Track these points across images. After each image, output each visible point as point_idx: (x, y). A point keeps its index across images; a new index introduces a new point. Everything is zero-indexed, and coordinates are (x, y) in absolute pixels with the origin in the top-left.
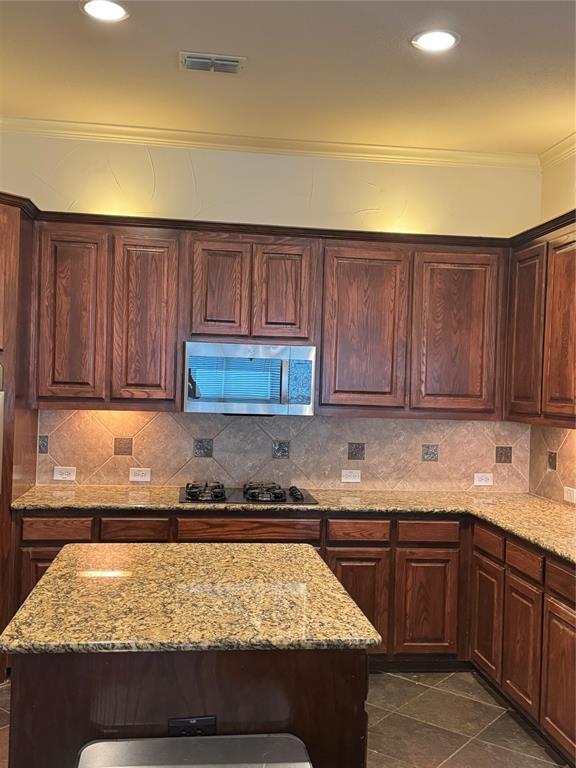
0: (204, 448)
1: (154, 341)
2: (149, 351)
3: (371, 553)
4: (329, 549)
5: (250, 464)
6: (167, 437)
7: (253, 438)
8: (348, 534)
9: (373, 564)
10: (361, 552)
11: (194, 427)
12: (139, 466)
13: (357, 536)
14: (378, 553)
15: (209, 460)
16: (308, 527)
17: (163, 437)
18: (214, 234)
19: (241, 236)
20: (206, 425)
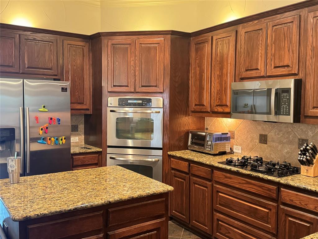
0: (263, 139)
1: (225, 83)
2: (224, 88)
3: (307, 217)
4: (282, 207)
5: (286, 151)
6: (248, 132)
7: (287, 136)
8: (292, 201)
9: (308, 225)
10: (300, 214)
11: (260, 128)
12: (237, 145)
13: (297, 203)
14: (311, 218)
15: (265, 145)
16: (269, 190)
17: (246, 132)
18: (251, 23)
19: (263, 20)
20: (264, 127)
